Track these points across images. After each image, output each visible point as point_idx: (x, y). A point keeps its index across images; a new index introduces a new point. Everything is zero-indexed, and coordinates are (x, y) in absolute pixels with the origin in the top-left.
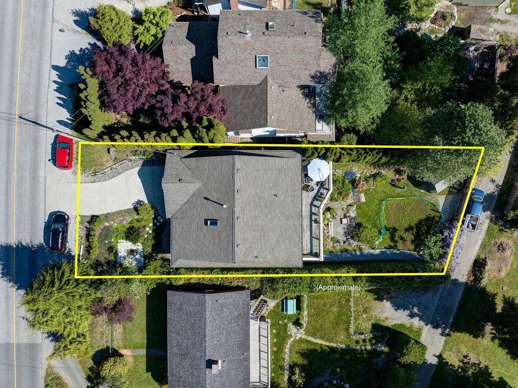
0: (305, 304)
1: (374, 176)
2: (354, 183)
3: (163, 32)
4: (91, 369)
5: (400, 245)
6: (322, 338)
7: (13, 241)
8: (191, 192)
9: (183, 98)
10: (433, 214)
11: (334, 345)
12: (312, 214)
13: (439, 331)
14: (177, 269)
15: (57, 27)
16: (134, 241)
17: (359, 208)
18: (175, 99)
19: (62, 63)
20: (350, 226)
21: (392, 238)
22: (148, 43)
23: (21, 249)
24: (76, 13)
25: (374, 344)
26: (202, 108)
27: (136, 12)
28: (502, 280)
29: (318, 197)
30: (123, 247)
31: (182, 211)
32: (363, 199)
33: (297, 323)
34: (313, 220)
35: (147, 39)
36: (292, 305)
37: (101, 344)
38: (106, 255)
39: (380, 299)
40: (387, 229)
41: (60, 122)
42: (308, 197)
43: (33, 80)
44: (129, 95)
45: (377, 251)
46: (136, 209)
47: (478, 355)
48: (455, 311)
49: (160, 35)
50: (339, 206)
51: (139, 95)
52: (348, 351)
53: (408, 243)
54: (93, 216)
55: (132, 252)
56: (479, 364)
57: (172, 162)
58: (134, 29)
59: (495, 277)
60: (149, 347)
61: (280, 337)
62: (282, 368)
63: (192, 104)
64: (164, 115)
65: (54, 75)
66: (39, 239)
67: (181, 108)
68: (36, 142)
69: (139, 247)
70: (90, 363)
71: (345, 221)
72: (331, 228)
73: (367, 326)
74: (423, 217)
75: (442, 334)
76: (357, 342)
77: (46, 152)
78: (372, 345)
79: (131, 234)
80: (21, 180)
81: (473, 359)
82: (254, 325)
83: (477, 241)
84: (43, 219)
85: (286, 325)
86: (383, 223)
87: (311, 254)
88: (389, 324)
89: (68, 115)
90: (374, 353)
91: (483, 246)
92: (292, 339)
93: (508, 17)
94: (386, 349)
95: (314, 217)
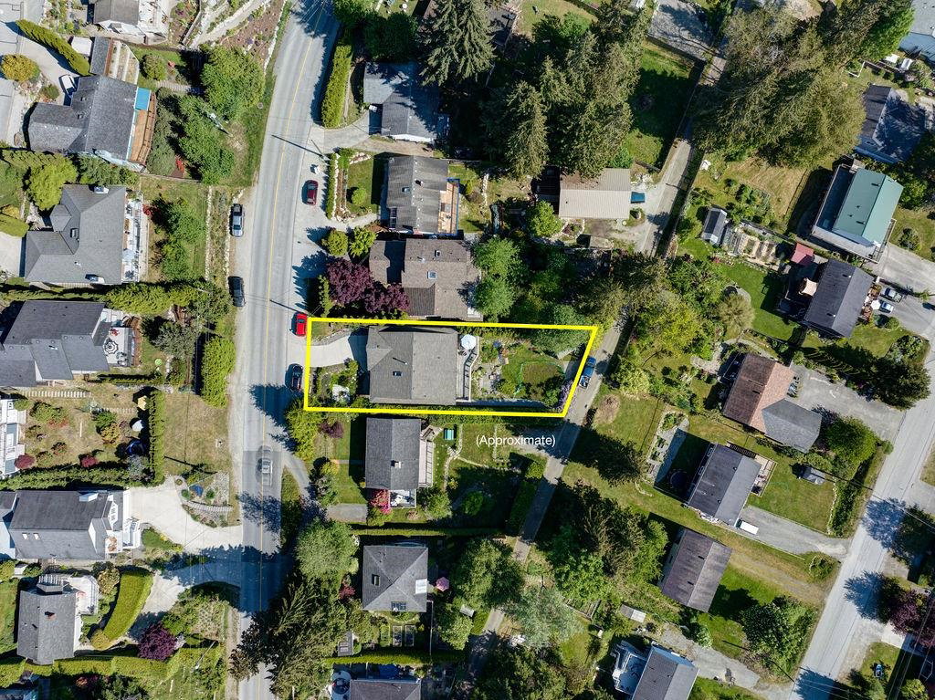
0: (460, 434)
1: (515, 345)
2: (499, 349)
3: (369, 249)
4: (312, 471)
5: (533, 396)
6: (472, 459)
7: (264, 383)
8: (385, 354)
9: (383, 296)
10: (559, 374)
11: (481, 465)
12: (465, 371)
13: (560, 460)
14: (374, 404)
15: (296, 240)
16: (344, 386)
17: (504, 368)
18: (377, 296)
19: (299, 264)
20: (496, 381)
21: (527, 391)
22: (359, 255)
23: (270, 388)
24: (309, 231)
25: (511, 467)
26: (394, 303)
27: (349, 229)
28: (610, 426)
29: (469, 359)
30: (337, 389)
31: (377, 367)
32: (507, 362)
33: (454, 447)
34: (465, 375)
35: (358, 252)
36: (450, 433)
37: (321, 455)
38: (326, 394)
39: (516, 435)
40: (523, 384)
41: (298, 305)
42: (462, 359)
43: (280, 276)
44: (349, 293)
45: (515, 400)
46: (347, 364)
47: (590, 480)
48: (572, 446)
49: (367, 251)
50: (488, 366)
51: (355, 293)
52: (491, 470)
53: (539, 395)
54: (318, 368)
55: (342, 393)
56: (590, 487)
57: (373, 335)
58: (349, 245)
59: (604, 423)
60: (352, 458)
61: (441, 457)
62: (442, 478)
63: (388, 300)
64: (370, 306)
65: (294, 273)
66: (282, 382)
67: (381, 302)
68: (281, 317)
69: (347, 389)
70: (312, 467)
71: (492, 377)
72: (481, 382)
73: (507, 454)
74: (551, 376)
75: (562, 463)
76: (498, 464)
77: (288, 324)
78: (509, 467)
79: (342, 381)
80: (270, 343)
81: (585, 482)
82: (423, 445)
83: (591, 396)
84: (285, 369)
85: (446, 448)
86: (522, 379)
87: (463, 398)
88: (523, 453)
89: (303, 300)
90: (510, 474)
91: (597, 400)
92: (451, 458)
93: (624, 228)
94: (519, 471)
95: (466, 373)
